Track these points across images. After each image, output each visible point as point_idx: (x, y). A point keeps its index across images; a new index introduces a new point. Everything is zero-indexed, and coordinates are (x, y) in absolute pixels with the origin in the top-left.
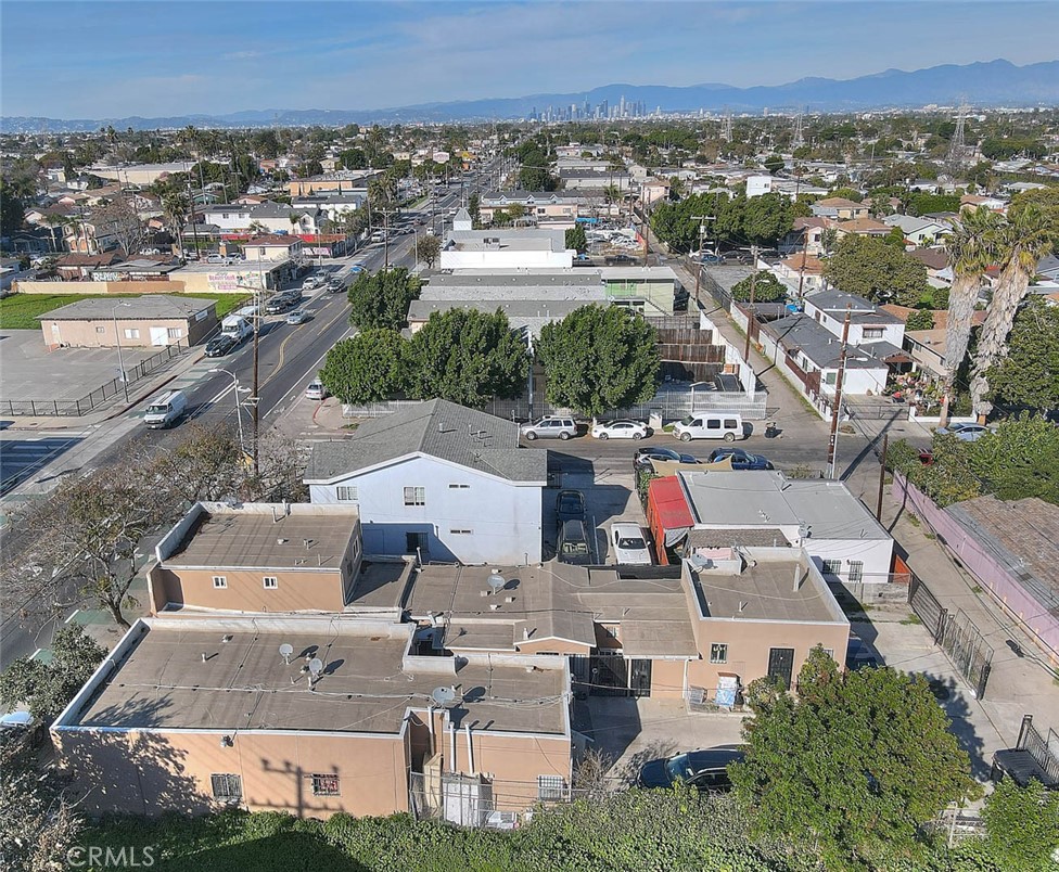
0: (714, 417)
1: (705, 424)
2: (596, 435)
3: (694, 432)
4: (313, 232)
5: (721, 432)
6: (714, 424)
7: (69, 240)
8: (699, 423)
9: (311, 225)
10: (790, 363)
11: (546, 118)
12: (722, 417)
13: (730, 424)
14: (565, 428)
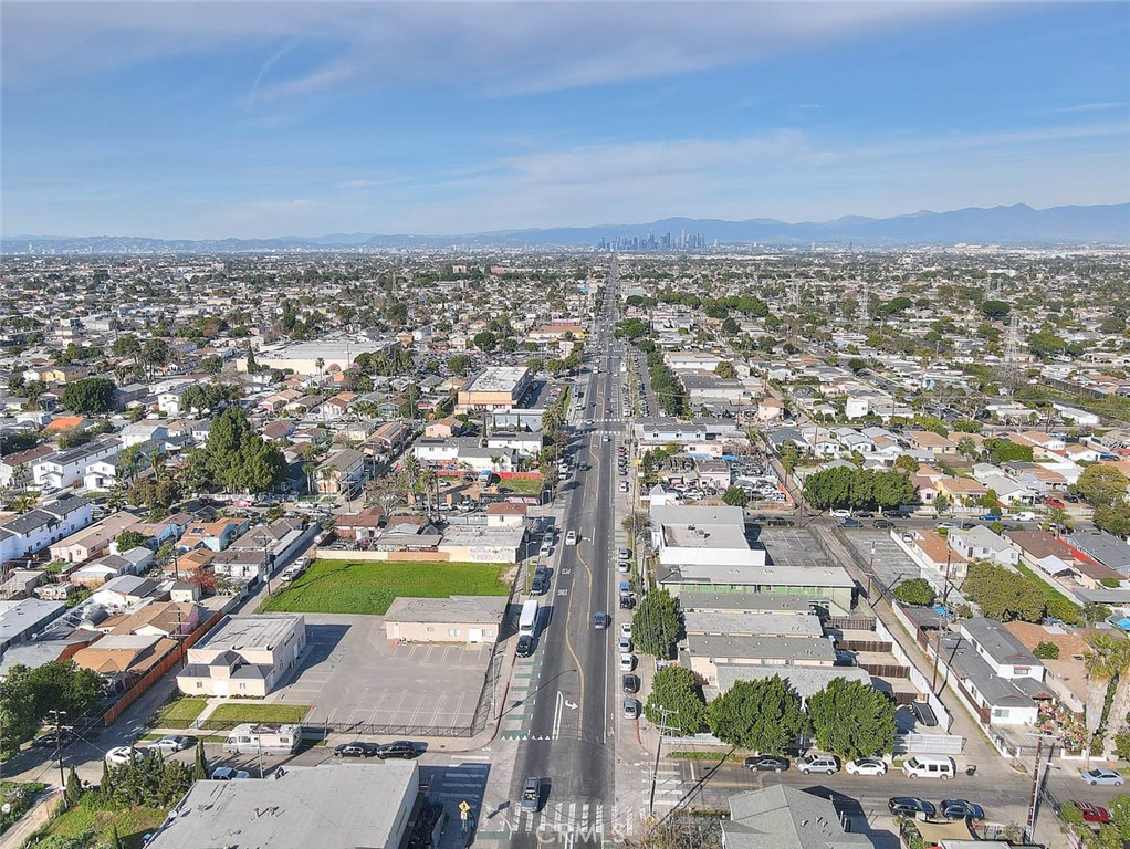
0: (933, 763)
1: (927, 767)
2: (851, 772)
3: (922, 773)
4: (509, 470)
5: (938, 774)
6: (933, 768)
7: (319, 482)
8: (922, 767)
9: (508, 464)
10: (961, 686)
11: (614, 247)
12: (939, 763)
13: (944, 769)
14: (829, 767)
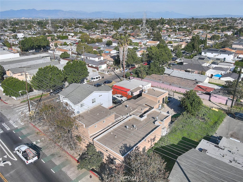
0: (97, 77)
1: (96, 78)
5: (98, 79)
8: (95, 79)
12: (98, 77)
13: (99, 77)
